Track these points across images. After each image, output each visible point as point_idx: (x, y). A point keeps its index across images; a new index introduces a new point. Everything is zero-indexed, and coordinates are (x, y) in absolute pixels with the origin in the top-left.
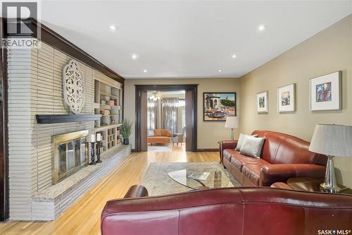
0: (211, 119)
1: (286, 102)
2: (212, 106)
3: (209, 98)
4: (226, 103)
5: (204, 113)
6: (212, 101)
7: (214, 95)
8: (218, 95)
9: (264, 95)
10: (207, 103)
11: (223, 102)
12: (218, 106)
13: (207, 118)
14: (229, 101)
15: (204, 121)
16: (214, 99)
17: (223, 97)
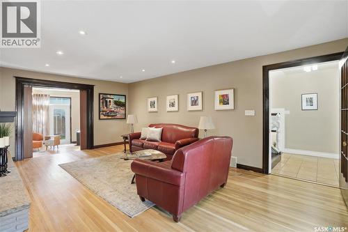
0: (106, 117)
1: (173, 105)
2: (106, 106)
3: (104, 99)
4: (118, 104)
5: (100, 112)
6: (106, 101)
7: (109, 96)
8: (112, 97)
9: (155, 99)
10: (103, 103)
11: (116, 103)
12: (112, 106)
13: (102, 117)
14: (120, 102)
15: (100, 119)
16: (108, 100)
17: (116, 98)
